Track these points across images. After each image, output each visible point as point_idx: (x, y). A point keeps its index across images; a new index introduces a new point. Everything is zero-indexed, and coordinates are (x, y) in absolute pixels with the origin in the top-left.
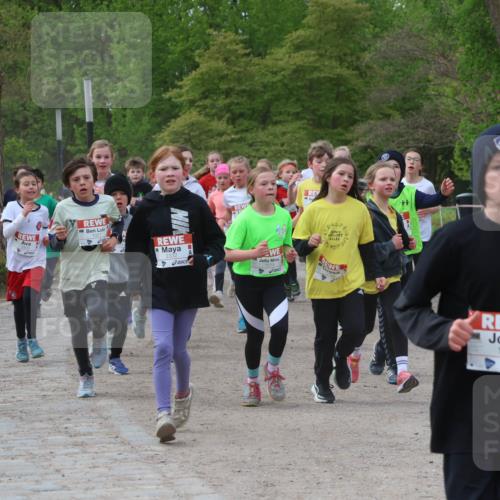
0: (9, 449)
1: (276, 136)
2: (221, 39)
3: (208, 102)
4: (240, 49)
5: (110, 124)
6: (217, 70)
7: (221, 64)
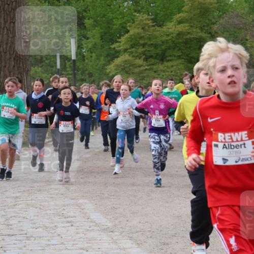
0: (34, 223)
1: (168, 67)
2: (140, 18)
3: (133, 50)
4: (150, 23)
5: (84, 60)
6: (138, 34)
7: (140, 31)
